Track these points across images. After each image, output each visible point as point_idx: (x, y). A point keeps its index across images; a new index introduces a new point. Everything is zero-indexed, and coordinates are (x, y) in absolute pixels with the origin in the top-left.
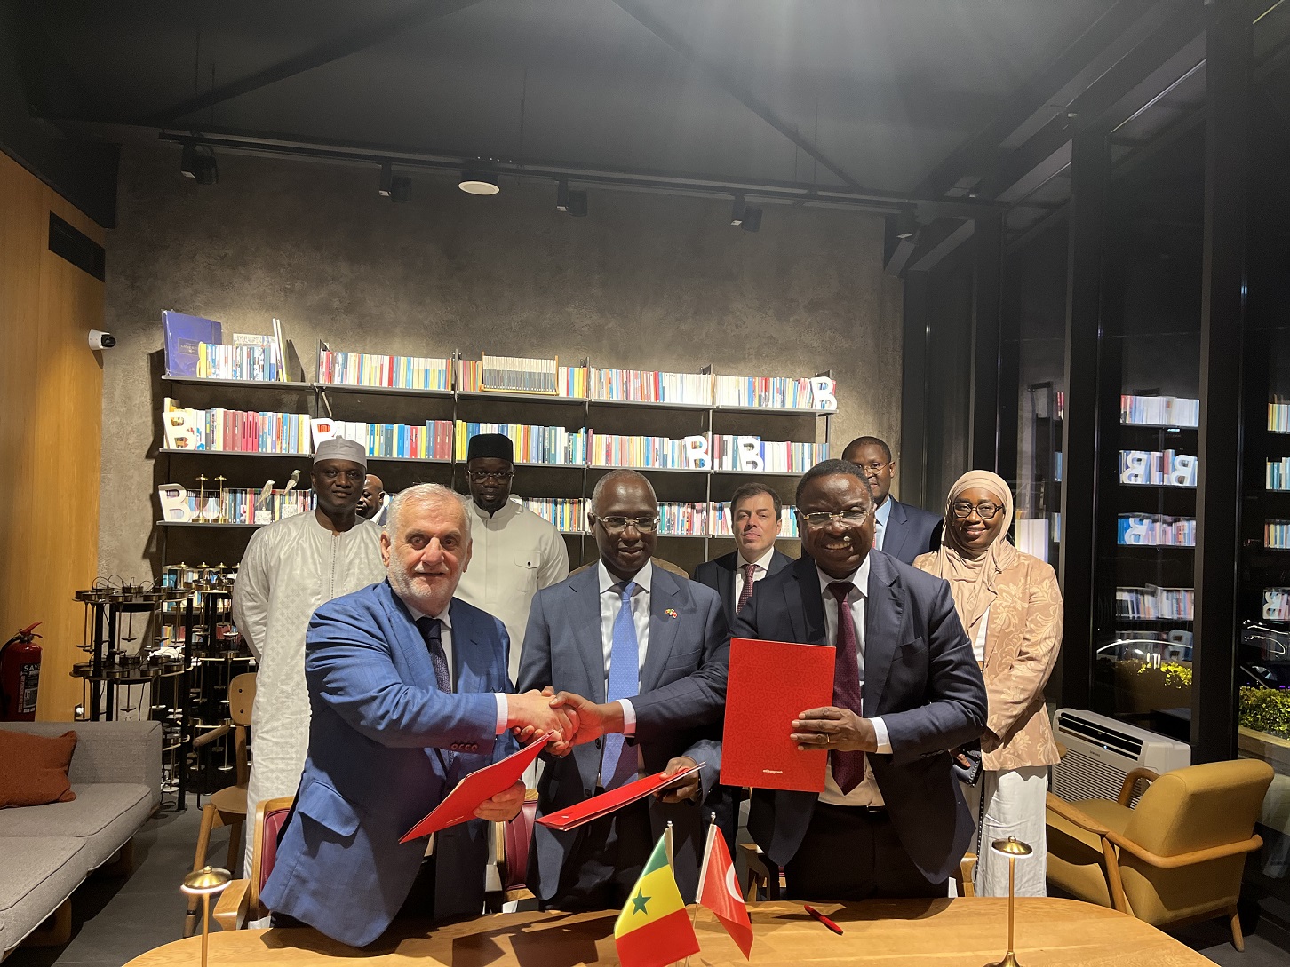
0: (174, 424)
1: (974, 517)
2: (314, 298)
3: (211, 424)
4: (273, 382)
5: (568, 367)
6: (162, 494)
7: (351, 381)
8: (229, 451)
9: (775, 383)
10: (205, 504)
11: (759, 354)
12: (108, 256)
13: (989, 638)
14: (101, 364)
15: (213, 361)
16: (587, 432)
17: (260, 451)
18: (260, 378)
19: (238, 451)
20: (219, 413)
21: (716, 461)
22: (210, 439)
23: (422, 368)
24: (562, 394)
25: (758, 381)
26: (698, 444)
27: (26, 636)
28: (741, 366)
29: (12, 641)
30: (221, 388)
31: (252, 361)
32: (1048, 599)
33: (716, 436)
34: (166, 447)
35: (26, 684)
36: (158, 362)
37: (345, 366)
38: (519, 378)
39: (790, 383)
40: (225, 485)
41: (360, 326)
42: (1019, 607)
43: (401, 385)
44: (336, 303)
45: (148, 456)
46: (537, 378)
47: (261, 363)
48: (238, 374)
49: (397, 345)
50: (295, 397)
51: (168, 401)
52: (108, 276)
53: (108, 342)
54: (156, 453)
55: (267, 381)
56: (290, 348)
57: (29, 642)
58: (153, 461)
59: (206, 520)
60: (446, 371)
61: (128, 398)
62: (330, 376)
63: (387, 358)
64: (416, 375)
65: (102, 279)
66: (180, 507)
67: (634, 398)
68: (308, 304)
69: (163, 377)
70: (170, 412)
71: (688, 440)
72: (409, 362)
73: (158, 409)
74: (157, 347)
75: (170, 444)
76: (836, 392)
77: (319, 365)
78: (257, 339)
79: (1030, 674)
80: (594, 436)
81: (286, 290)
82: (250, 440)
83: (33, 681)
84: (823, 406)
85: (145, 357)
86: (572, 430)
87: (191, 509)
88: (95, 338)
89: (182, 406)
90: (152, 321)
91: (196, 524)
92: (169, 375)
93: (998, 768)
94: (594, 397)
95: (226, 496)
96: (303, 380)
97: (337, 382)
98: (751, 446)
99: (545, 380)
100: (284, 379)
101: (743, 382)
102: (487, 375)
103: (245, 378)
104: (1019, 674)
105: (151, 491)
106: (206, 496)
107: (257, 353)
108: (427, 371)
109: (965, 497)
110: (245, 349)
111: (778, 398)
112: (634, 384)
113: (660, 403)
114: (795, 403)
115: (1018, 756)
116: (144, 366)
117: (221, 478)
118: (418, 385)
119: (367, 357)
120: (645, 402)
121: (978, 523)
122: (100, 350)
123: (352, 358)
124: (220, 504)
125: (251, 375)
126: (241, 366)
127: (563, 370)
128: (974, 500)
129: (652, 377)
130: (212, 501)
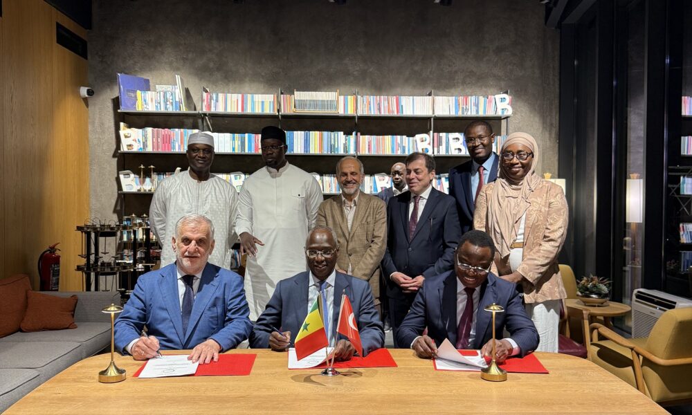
0: (126, 137)
1: (515, 160)
2: (200, 62)
3: (145, 136)
4: (178, 111)
5: (344, 95)
6: (122, 177)
7: (220, 109)
8: (155, 151)
9: (472, 99)
10: (144, 182)
11: (464, 83)
12: (89, 45)
13: (527, 229)
14: (87, 106)
15: (145, 101)
16: (356, 134)
17: (173, 151)
18: (171, 110)
19: (160, 151)
20: (149, 130)
21: (436, 149)
22: (145, 145)
23: (260, 100)
24: (341, 112)
25: (461, 99)
26: (424, 139)
27: (53, 249)
28: (453, 90)
29: (46, 252)
30: (151, 117)
31: (166, 101)
32: (560, 205)
33: (436, 134)
34: (122, 150)
35: (53, 275)
36: (116, 103)
37: (217, 101)
38: (315, 104)
39: (482, 99)
40: (155, 170)
41: (226, 78)
42: (543, 210)
43: (249, 111)
44: (211, 65)
45: (114, 156)
46: (326, 103)
47: (171, 101)
48: (159, 108)
49: (247, 87)
50: (191, 121)
51: (122, 124)
52: (89, 57)
53: (90, 93)
54: (118, 154)
55: (174, 111)
56: (187, 92)
57: (54, 252)
58: (116, 159)
59: (145, 190)
60: (274, 102)
61: (102, 124)
62: (209, 107)
63: (240, 96)
64: (257, 104)
65: (86, 58)
66: (131, 183)
67: (384, 113)
68: (196, 66)
69: (119, 111)
70: (124, 130)
71: (418, 137)
72: (253, 98)
73: (117, 128)
74: (116, 94)
75: (124, 149)
76: (511, 104)
77: (202, 101)
78: (169, 88)
79: (551, 249)
80: (361, 137)
81: (183, 59)
82: (167, 145)
83: (57, 273)
84: (503, 113)
85: (110, 101)
86: (348, 133)
87: (137, 185)
88: (84, 91)
89: (130, 127)
90: (112, 81)
91: (139, 192)
92: (122, 110)
93: (533, 301)
94: (360, 113)
95: (155, 176)
96: (195, 110)
97: (213, 110)
98: (458, 139)
99: (331, 104)
100: (184, 110)
101: (452, 99)
102: (297, 103)
103: (163, 110)
104: (545, 249)
105: (116, 176)
106: (144, 178)
107: (168, 95)
108: (263, 102)
109: (509, 149)
110: (162, 93)
111: (474, 109)
112: (384, 104)
113: (400, 115)
114: (485, 111)
115: (544, 295)
116: (110, 105)
117: (152, 167)
118: (258, 111)
119: (229, 95)
120: (391, 115)
121: (517, 164)
122: (86, 98)
123: (221, 96)
124: (152, 182)
125: (166, 108)
126: (160, 103)
127: (342, 98)
128: (515, 151)
129: (395, 100)
130: (148, 180)
